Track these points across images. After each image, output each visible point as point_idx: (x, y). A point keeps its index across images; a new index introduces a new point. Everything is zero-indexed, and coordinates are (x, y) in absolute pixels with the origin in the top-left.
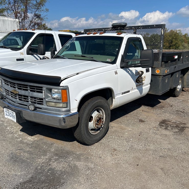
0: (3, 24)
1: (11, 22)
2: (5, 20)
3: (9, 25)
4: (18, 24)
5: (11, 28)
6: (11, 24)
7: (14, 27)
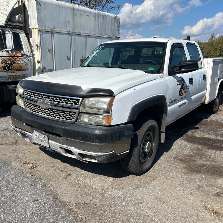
0: (103, 22)
1: (112, 19)
2: (106, 16)
3: (109, 25)
4: (119, 23)
5: (111, 29)
6: (112, 22)
7: (114, 28)
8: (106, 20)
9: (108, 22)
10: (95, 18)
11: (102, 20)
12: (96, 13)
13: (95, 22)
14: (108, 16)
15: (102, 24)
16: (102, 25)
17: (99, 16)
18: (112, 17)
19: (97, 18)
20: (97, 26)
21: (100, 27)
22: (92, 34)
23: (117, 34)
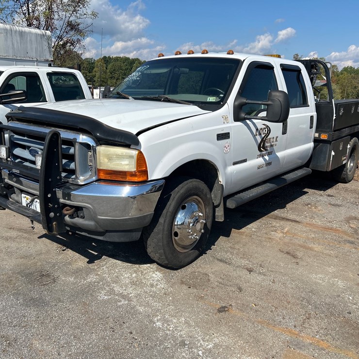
0: (20, 41)
1: (36, 36)
2: (25, 32)
3: (32, 44)
4: (50, 42)
5: (36, 49)
6: (37, 41)
7: (42, 48)
8: (27, 38)
9: (31, 40)
10: (7, 35)
11: (18, 39)
12: (7, 29)
13: (6, 40)
14: (30, 33)
15: (19, 43)
16: (19, 45)
17: (13, 32)
18: (36, 34)
19: (9, 35)
20: (11, 46)
21: (15, 46)
22: (2, 56)
23: (49, 56)
